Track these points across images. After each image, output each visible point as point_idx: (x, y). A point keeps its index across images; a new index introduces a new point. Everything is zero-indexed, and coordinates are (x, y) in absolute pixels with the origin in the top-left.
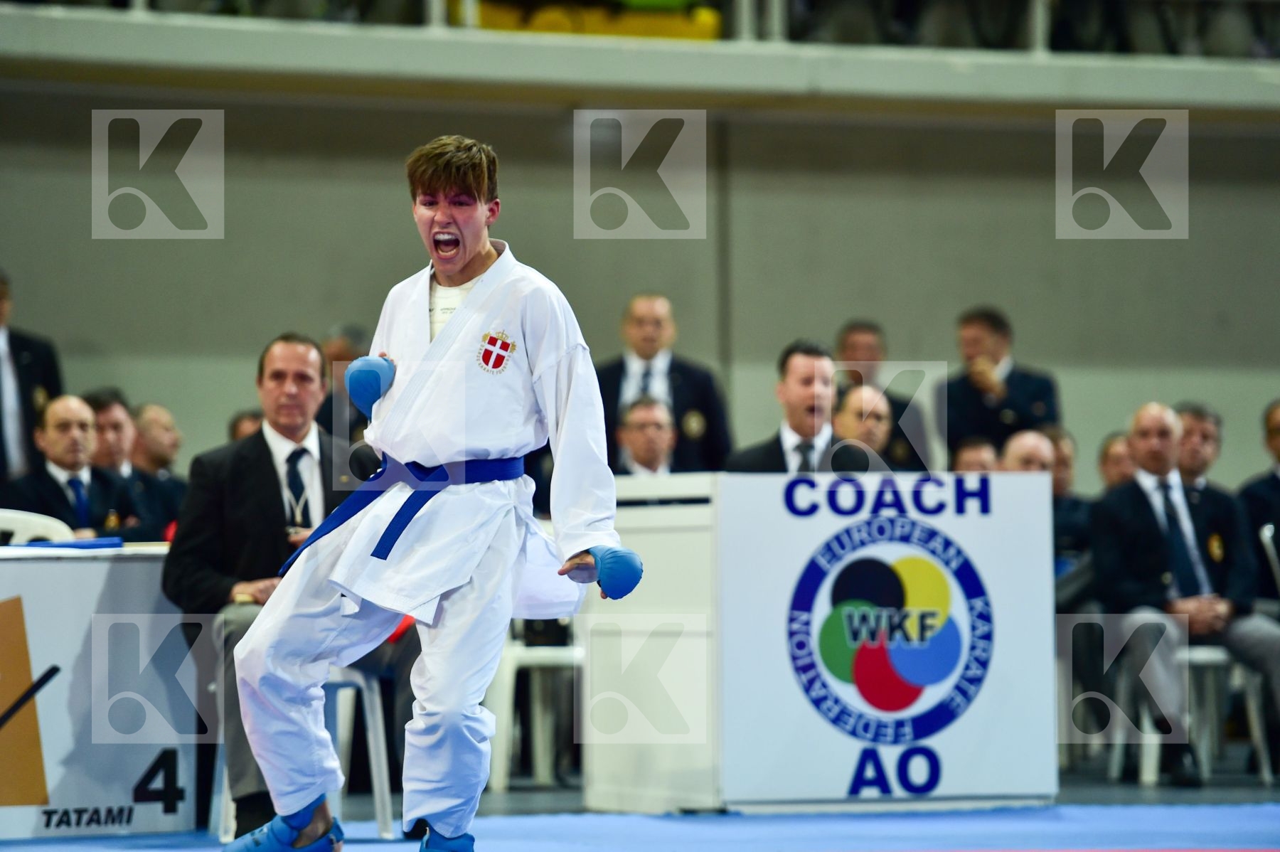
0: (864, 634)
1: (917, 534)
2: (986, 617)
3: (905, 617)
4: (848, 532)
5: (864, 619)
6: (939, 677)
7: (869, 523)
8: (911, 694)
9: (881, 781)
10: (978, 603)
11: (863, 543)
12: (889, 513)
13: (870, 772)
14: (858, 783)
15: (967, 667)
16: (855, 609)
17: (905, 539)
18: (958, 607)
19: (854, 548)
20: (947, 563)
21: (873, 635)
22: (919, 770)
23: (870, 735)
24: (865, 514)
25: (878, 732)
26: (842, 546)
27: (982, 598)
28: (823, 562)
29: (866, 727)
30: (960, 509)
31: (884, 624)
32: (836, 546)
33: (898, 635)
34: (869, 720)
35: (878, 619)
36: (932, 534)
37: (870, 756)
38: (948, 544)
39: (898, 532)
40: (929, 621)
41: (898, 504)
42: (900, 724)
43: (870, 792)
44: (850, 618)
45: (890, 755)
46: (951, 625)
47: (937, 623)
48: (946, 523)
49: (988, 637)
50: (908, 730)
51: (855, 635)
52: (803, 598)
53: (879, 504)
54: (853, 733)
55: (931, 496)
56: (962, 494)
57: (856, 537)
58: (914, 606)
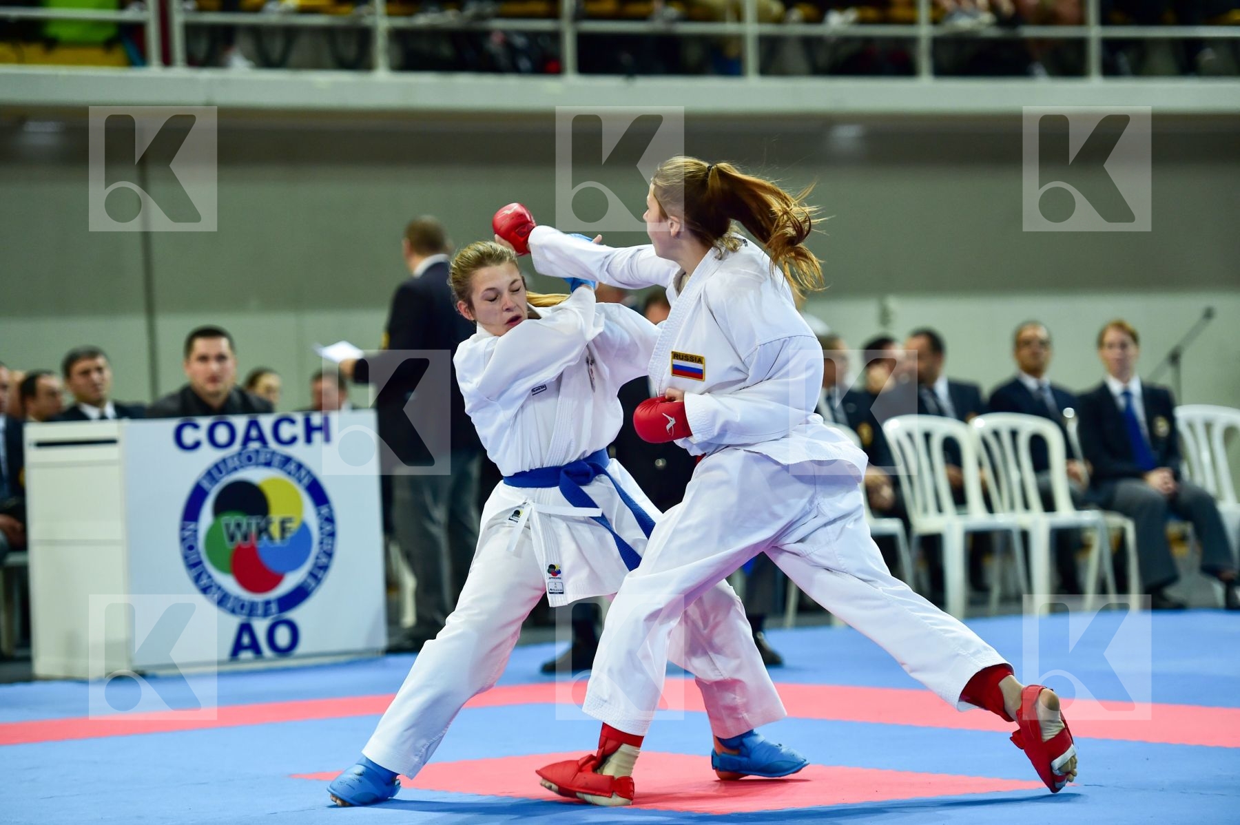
0: (239, 537)
1: (276, 460)
2: (330, 520)
3: (269, 523)
4: (224, 461)
5: (238, 525)
6: (295, 566)
7: (240, 454)
8: (276, 580)
9: (255, 647)
10: (324, 510)
11: (235, 469)
12: (254, 445)
13: (246, 640)
14: (238, 648)
15: (317, 558)
16: (231, 519)
17: (268, 464)
18: (309, 514)
19: (229, 473)
20: (300, 481)
21: (245, 537)
22: (283, 636)
23: (245, 611)
24: (237, 447)
25: (251, 610)
26: (220, 472)
27: (327, 505)
28: (206, 485)
29: (242, 607)
30: (309, 440)
31: (254, 529)
32: (215, 473)
33: (265, 537)
34: (244, 601)
35: (249, 525)
36: (287, 460)
37: (246, 628)
38: (300, 466)
39: (262, 459)
40: (288, 525)
41: (261, 438)
42: (268, 603)
43: (247, 655)
44: (227, 526)
45: (261, 626)
46: (304, 528)
47: (294, 526)
48: (299, 451)
49: (332, 534)
50: (274, 607)
51: (232, 538)
52: (191, 512)
53: (247, 439)
54: (233, 611)
55: (286, 431)
56: (310, 429)
57: (231, 465)
58: (276, 515)
